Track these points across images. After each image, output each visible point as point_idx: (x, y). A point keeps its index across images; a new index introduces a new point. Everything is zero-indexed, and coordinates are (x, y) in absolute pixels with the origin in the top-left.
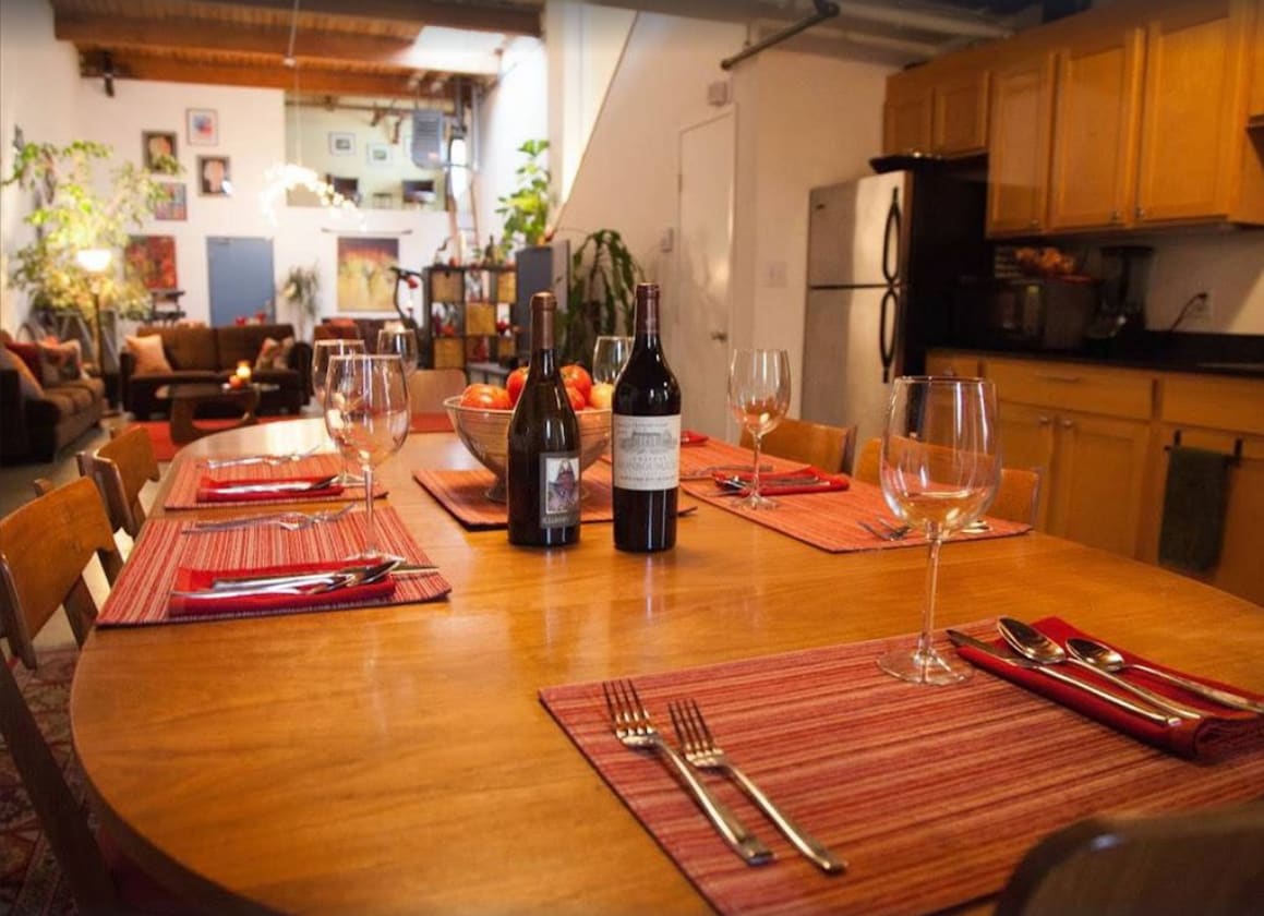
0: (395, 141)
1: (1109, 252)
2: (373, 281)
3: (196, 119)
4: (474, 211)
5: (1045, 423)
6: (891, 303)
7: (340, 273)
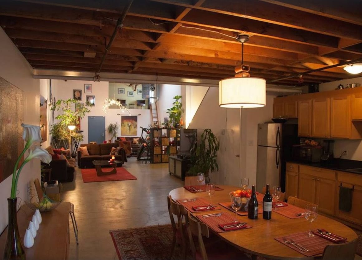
0: (135, 90)
1: (325, 141)
2: (130, 128)
3: (87, 86)
4: (156, 109)
5: (313, 179)
6: (278, 151)
7: (122, 125)
